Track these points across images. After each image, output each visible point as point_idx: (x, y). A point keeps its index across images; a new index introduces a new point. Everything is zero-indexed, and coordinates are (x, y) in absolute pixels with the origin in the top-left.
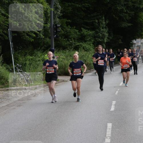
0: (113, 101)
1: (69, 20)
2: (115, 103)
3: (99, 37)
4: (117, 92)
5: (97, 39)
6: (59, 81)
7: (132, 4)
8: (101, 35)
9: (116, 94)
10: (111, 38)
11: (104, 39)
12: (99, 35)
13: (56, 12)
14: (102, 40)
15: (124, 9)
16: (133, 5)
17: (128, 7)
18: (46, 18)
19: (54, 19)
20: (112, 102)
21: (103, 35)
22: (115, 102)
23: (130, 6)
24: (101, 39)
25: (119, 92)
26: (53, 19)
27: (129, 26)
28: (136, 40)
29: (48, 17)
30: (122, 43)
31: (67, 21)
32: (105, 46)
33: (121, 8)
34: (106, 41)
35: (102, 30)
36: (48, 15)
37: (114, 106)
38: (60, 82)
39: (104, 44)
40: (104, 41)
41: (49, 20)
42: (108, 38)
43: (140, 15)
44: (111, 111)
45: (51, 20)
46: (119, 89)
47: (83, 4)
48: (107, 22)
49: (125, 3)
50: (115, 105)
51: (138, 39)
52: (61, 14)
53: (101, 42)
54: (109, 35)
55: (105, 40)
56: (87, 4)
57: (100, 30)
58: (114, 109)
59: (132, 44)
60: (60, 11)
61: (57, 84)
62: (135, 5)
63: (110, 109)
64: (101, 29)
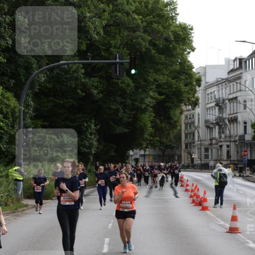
0: (106, 238)
1: (46, 123)
2: (108, 242)
3: (85, 147)
4: (110, 225)
5: (81, 148)
6: (29, 206)
7: (132, 102)
8: (87, 143)
9: (109, 227)
10: (101, 147)
11: (91, 149)
12: (85, 144)
13: (26, 111)
14: (89, 150)
15: (121, 108)
16: (132, 104)
17: (125, 106)
18: (13, 118)
19: (24, 120)
20: (104, 240)
21: (91, 143)
22: (108, 239)
23: (127, 104)
24: (87, 149)
25: (113, 225)
26: (22, 120)
27: (125, 133)
28: (133, 151)
29: (16, 117)
30: (115, 154)
31: (43, 123)
32: (92, 158)
33: (116, 107)
34: (94, 152)
35: (90, 137)
36: (15, 114)
37: (108, 246)
38: (31, 208)
39: (91, 156)
40: (92, 152)
41: (17, 122)
42: (97, 148)
43: (141, 117)
44: (104, 253)
45: (20, 121)
46: (112, 221)
47: (66, 100)
48: (98, 127)
49: (122, 101)
50: (109, 244)
51: (136, 149)
52: (34, 114)
53: (87, 153)
54: (100, 144)
55: (93, 150)
56: (71, 100)
57: (86, 137)
58: (107, 250)
59: (128, 156)
60: (32, 109)
61: (25, 212)
62: (135, 103)
63: (102, 250)
64: (88, 135)
